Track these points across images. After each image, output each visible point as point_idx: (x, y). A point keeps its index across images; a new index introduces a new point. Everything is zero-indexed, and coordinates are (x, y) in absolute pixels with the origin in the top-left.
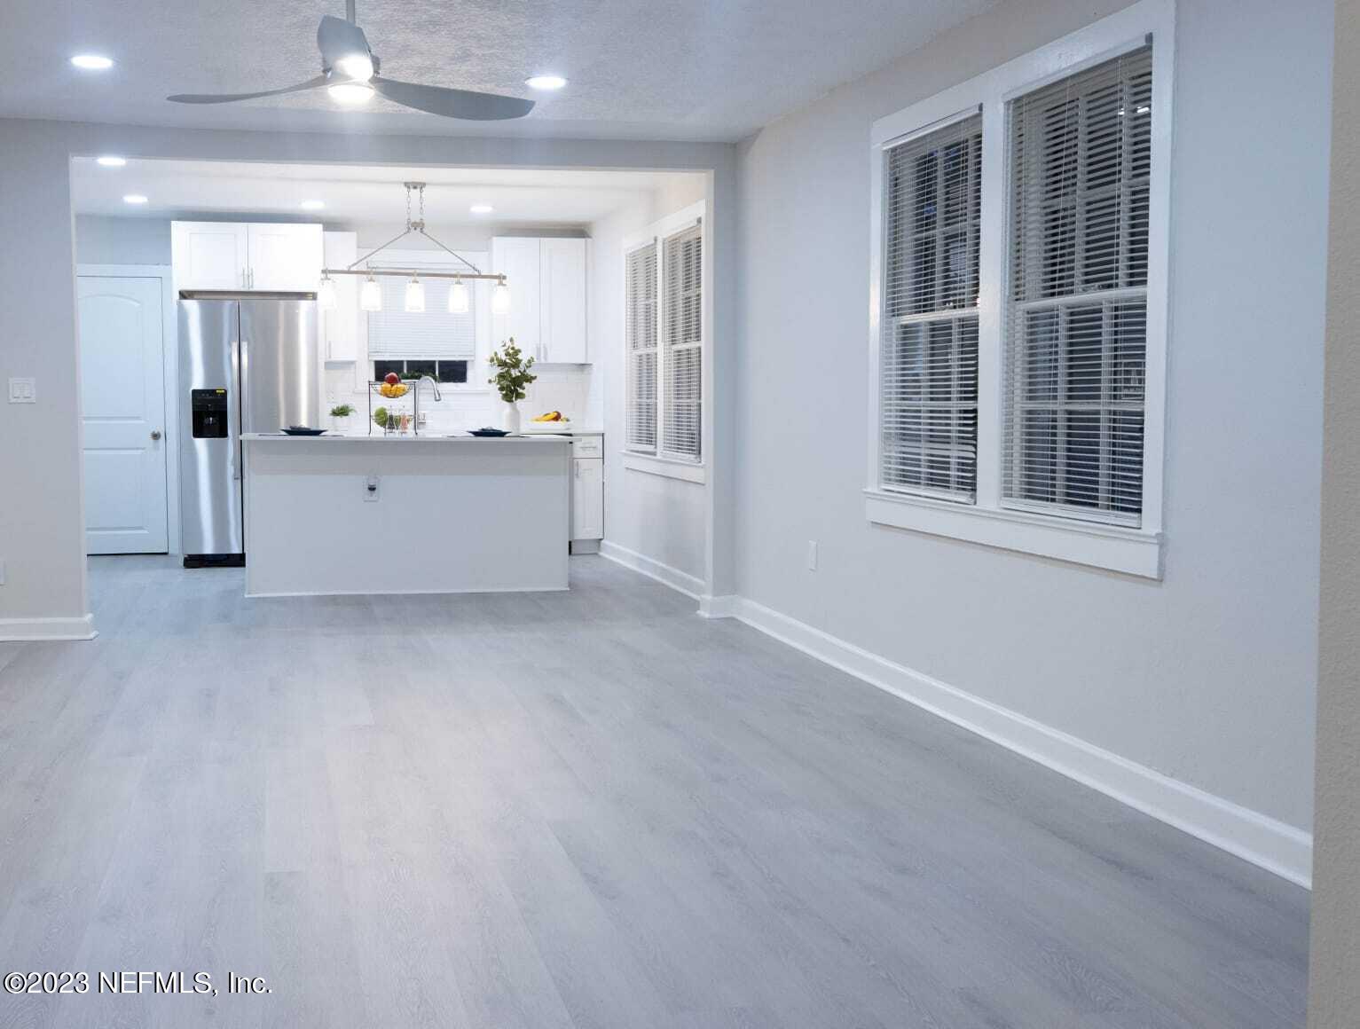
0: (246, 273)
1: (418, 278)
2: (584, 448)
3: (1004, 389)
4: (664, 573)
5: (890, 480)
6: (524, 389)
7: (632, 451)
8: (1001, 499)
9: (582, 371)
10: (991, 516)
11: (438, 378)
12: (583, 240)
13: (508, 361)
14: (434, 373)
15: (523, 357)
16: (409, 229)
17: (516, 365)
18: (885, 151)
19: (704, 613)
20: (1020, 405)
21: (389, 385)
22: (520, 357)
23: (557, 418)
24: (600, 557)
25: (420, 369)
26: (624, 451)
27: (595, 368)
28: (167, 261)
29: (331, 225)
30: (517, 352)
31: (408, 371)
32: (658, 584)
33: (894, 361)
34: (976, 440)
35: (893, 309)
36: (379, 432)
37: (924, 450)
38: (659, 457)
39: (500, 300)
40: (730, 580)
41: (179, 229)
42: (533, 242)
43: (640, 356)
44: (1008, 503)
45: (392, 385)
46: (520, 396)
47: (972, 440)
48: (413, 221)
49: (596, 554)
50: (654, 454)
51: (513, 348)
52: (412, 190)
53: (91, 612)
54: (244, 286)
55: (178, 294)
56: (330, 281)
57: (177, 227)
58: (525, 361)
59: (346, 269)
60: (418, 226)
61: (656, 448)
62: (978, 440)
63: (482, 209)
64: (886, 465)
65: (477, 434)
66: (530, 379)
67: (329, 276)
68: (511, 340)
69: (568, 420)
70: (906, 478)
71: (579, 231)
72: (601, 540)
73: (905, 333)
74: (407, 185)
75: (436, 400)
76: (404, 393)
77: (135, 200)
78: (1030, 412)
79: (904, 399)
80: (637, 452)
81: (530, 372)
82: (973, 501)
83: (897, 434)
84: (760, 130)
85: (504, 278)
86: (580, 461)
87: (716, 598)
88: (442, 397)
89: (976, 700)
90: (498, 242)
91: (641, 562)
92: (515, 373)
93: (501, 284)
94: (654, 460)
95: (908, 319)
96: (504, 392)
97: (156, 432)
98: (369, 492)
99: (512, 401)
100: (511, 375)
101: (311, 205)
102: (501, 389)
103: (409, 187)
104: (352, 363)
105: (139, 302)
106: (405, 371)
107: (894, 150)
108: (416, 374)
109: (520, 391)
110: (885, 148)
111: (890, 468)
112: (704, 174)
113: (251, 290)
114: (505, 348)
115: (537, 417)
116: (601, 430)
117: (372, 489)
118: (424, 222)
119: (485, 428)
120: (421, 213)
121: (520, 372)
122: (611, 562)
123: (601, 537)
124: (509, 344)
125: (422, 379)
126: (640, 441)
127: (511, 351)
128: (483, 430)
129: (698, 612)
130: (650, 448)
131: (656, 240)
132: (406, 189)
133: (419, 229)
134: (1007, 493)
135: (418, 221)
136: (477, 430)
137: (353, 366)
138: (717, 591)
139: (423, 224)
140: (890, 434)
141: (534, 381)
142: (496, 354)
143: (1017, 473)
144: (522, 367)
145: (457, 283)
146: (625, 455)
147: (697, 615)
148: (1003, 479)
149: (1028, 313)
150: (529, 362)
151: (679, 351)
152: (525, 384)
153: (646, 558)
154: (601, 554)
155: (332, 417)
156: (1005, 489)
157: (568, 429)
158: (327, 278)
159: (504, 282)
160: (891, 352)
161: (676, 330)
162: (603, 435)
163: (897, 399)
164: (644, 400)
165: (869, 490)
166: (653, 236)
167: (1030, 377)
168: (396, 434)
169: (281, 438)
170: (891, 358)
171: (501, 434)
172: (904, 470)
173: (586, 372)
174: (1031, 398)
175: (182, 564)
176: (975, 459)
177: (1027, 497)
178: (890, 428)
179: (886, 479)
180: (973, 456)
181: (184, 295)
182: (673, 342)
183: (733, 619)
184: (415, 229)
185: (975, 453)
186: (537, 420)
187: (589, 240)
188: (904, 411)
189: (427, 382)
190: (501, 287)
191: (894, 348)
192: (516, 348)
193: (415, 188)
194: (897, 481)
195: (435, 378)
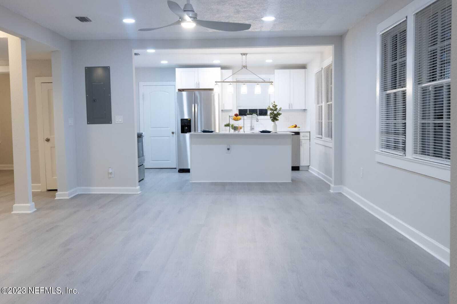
0: (197, 83)
1: (245, 83)
2: (303, 136)
3: (414, 116)
4: (325, 178)
5: (383, 147)
6: (278, 117)
7: (317, 137)
8: (413, 154)
9: (305, 111)
10: (409, 160)
11: (258, 114)
12: (304, 70)
13: (273, 109)
14: (257, 113)
15: (278, 107)
16: (242, 68)
17: (276, 110)
18: (381, 35)
19: (331, 191)
20: (420, 121)
21: (235, 117)
22: (277, 107)
23: (296, 127)
24: (308, 171)
25: (253, 112)
26: (314, 137)
27: (308, 111)
28: (174, 80)
29: (223, 68)
30: (276, 106)
31: (249, 112)
32: (323, 181)
33: (384, 106)
34: (405, 133)
35: (384, 88)
36: (232, 131)
37: (392, 137)
38: (323, 139)
39: (271, 89)
40: (340, 180)
41: (178, 71)
42: (287, 71)
43: (319, 106)
44: (415, 156)
45: (236, 117)
46: (277, 120)
47: (404, 133)
48: (243, 65)
49: (308, 170)
50: (321, 138)
51: (275, 105)
52: (243, 56)
53: (139, 186)
54: (197, 87)
55: (177, 90)
56: (218, 85)
57: (177, 70)
58: (278, 109)
59: (223, 81)
60: (245, 67)
61: (322, 136)
62: (406, 134)
63: (269, 61)
64: (381, 142)
65: (262, 132)
66: (280, 114)
67: (218, 83)
68: (274, 102)
69: (299, 127)
70: (388, 147)
71: (303, 67)
72: (309, 166)
73: (387, 96)
74: (242, 54)
75: (257, 121)
76: (240, 119)
77: (164, 62)
78: (423, 124)
79: (387, 119)
80: (319, 138)
81: (280, 112)
82: (405, 155)
83: (385, 132)
84: (348, 31)
85: (272, 82)
86: (302, 141)
87: (335, 186)
88: (259, 120)
89: (406, 225)
90: (277, 71)
91: (318, 173)
92: (275, 112)
93: (271, 84)
94: (321, 140)
95: (388, 92)
96: (272, 119)
97: (173, 132)
98: (227, 150)
99: (274, 122)
100: (274, 113)
101: (216, 62)
102: (271, 118)
103: (242, 55)
104: (231, 110)
105: (168, 93)
106: (248, 112)
107: (383, 34)
108: (251, 113)
109: (277, 118)
110: (380, 34)
111: (383, 144)
112: (332, 46)
113: (199, 88)
114: (273, 105)
115: (289, 126)
116: (309, 130)
117: (228, 149)
118: (247, 65)
119: (264, 130)
120: (246, 63)
121: (277, 112)
122: (311, 173)
123: (309, 165)
124: (273, 103)
125: (253, 115)
126: (319, 134)
127: (274, 106)
128: (263, 131)
129: (330, 191)
130: (320, 136)
131: (322, 68)
132: (241, 55)
133: (245, 68)
134: (415, 152)
135: (245, 65)
136: (261, 131)
137: (232, 111)
138: (335, 184)
139: (247, 66)
140: (383, 131)
141: (281, 115)
142: (269, 106)
143: (419, 145)
144: (278, 111)
145: (257, 84)
146: (315, 139)
147: (329, 192)
148: (414, 147)
149: (422, 88)
150: (280, 109)
151: (329, 104)
152: (279, 116)
153: (320, 172)
154: (309, 171)
155: (225, 127)
156: (415, 151)
157: (299, 130)
158: (217, 84)
159: (273, 84)
160: (383, 103)
161: (329, 99)
162: (310, 132)
163: (385, 119)
164: (320, 121)
165: (376, 151)
166: (321, 67)
167: (423, 111)
168: (237, 132)
169: (201, 133)
170: (383, 105)
171: (269, 132)
172: (387, 144)
173: (306, 112)
174: (423, 119)
175: (178, 171)
176: (405, 140)
177: (422, 154)
178: (383, 130)
179: (381, 147)
180: (404, 139)
181: (180, 90)
182: (328, 102)
183: (341, 193)
184: (244, 68)
185: (405, 138)
186: (289, 127)
187: (306, 69)
188: (387, 124)
189: (255, 115)
190: (271, 85)
191: (384, 102)
192: (276, 104)
193: (244, 55)
194: (385, 148)
195: (257, 115)
